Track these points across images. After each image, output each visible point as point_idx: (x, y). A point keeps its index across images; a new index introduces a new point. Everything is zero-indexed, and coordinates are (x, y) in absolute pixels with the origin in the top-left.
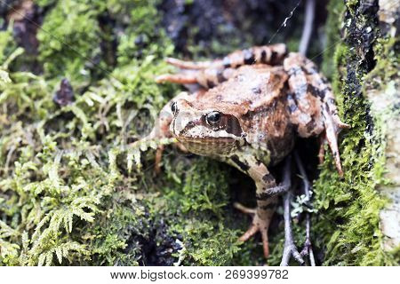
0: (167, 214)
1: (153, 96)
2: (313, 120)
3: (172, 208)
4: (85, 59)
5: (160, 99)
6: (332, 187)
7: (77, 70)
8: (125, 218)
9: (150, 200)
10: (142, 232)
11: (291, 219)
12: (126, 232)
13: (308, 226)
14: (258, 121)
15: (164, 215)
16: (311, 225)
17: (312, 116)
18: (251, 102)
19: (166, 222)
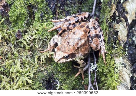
0: (54, 72)
1: (47, 36)
2: (97, 47)
3: (55, 70)
4: (24, 20)
5: (49, 37)
6: (103, 66)
7: (22, 24)
8: (41, 76)
9: (48, 68)
10: (46, 79)
11: (90, 72)
12: (42, 80)
13: (95, 74)
14: (80, 50)
15: (53, 72)
16: (96, 73)
17: (97, 45)
18: (78, 44)
19: (53, 74)
